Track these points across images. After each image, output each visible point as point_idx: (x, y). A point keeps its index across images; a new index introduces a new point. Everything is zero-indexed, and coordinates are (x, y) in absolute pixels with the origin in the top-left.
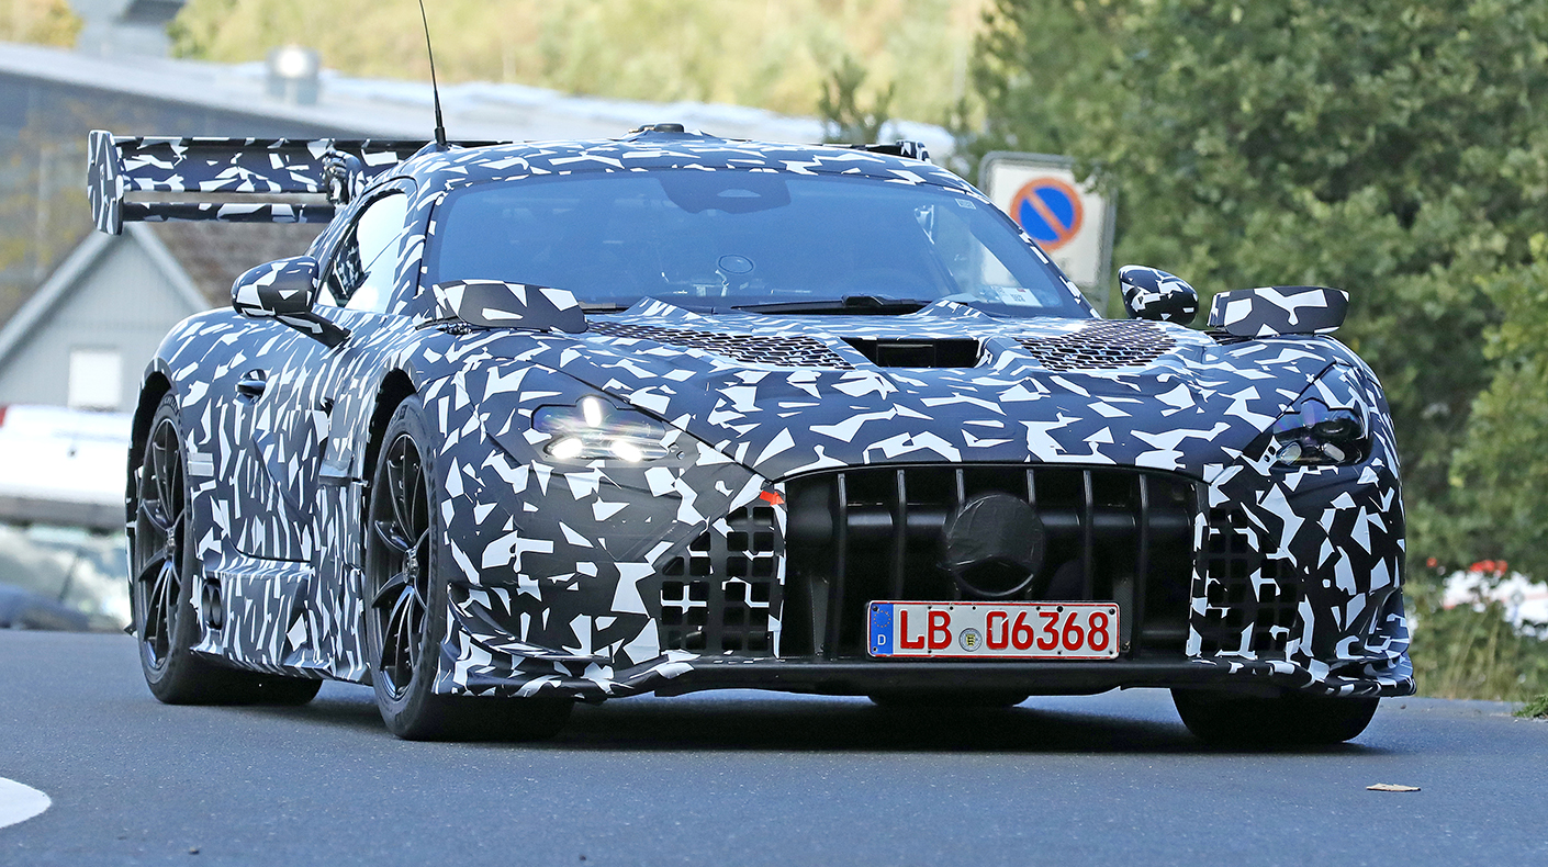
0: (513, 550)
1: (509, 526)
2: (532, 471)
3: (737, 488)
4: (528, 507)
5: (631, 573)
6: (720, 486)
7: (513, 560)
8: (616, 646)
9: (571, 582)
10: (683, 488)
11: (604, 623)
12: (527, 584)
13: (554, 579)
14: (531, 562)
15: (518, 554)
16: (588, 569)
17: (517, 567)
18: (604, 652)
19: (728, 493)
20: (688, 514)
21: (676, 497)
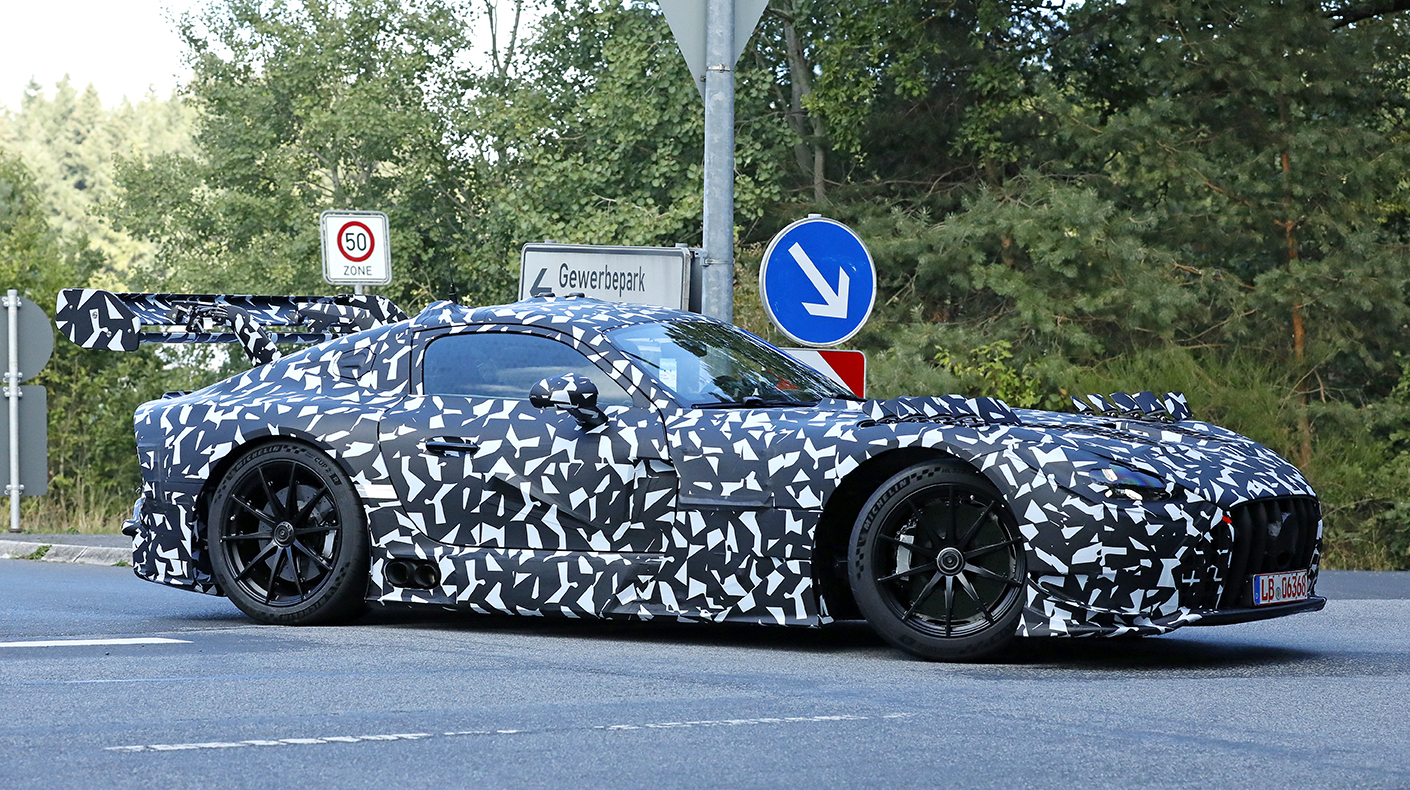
0: (1099, 553)
1: (1095, 539)
2: (1105, 508)
3: (1212, 514)
4: (1107, 528)
5: (1169, 564)
6: (1203, 514)
7: (1099, 559)
8: (1155, 606)
9: (1137, 570)
10: (1186, 516)
11: (1151, 593)
12: (1109, 573)
13: (1127, 570)
14: (1111, 560)
15: (1103, 555)
16: (1147, 563)
17: (1102, 563)
18: (1148, 610)
19: (1208, 518)
20: (1192, 530)
21: (1183, 521)
